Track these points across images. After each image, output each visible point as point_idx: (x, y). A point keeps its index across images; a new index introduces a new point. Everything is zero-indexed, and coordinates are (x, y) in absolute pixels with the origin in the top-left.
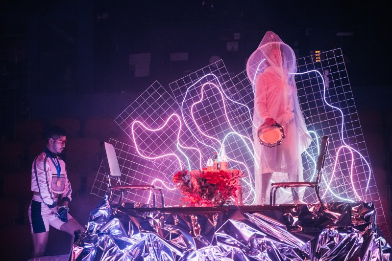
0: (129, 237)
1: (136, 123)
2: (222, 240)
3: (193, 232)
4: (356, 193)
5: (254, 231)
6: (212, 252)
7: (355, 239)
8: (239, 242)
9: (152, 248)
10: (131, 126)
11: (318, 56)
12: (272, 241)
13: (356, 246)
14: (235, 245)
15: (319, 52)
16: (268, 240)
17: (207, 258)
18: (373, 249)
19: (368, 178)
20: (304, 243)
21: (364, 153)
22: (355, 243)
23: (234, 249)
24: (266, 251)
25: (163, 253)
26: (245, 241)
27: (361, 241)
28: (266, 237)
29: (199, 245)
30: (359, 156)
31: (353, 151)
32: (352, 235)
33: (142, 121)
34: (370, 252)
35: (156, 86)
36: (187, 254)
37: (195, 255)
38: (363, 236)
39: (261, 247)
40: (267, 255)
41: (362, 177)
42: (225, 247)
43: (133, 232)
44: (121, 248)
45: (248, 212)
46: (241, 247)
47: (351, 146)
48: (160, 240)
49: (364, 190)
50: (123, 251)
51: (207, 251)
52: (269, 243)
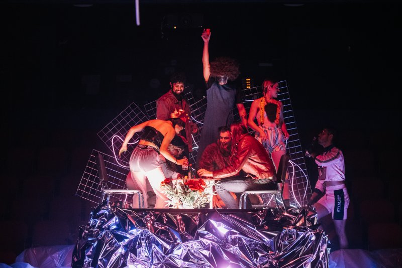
0: (127, 231)
1: (115, 137)
2: (203, 236)
3: (179, 229)
4: (296, 200)
5: (228, 229)
6: (194, 245)
7: (308, 236)
8: (216, 238)
9: (144, 241)
10: (111, 139)
11: (248, 83)
12: (243, 237)
13: (309, 243)
14: (213, 240)
15: (249, 80)
16: (240, 236)
17: (189, 250)
18: (322, 245)
19: (305, 187)
20: (269, 240)
21: (302, 167)
22: (309, 241)
23: (211, 243)
24: (237, 245)
25: (153, 245)
26: (221, 237)
27: (314, 238)
28: (239, 234)
29: (184, 240)
30: (299, 169)
31: (294, 164)
32: (307, 233)
33: (120, 136)
34: (319, 247)
35: (133, 107)
36: (173, 247)
37: (180, 248)
38: (315, 234)
39: (234, 242)
40: (238, 248)
41: (301, 186)
42: (204, 241)
43: (130, 227)
44: (119, 241)
45: (224, 214)
46: (217, 242)
47: (292, 161)
48: (151, 235)
49: (302, 197)
50: (120, 243)
51: (190, 245)
52: (240, 239)
